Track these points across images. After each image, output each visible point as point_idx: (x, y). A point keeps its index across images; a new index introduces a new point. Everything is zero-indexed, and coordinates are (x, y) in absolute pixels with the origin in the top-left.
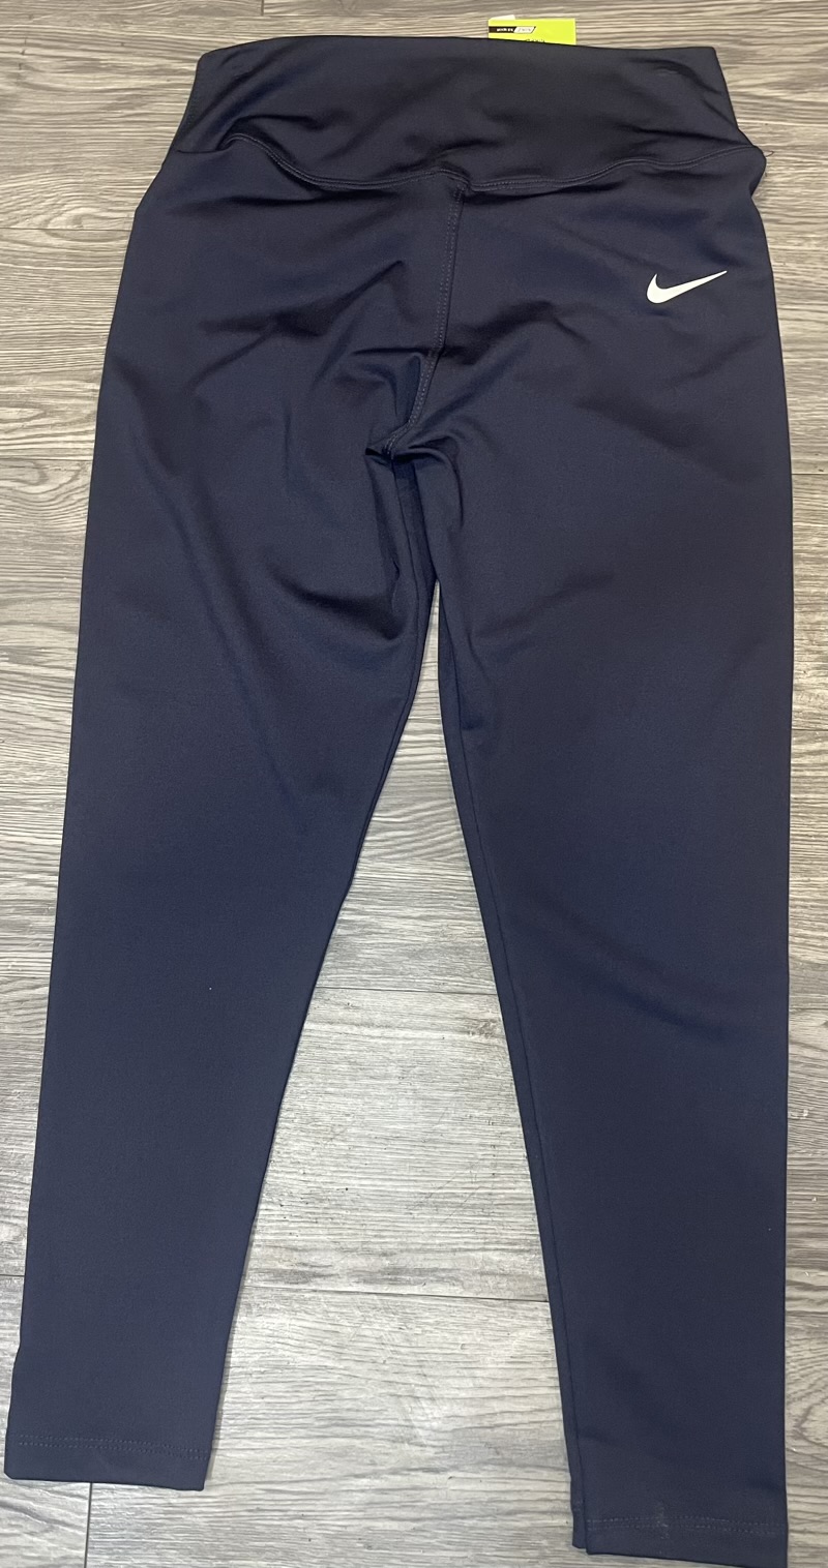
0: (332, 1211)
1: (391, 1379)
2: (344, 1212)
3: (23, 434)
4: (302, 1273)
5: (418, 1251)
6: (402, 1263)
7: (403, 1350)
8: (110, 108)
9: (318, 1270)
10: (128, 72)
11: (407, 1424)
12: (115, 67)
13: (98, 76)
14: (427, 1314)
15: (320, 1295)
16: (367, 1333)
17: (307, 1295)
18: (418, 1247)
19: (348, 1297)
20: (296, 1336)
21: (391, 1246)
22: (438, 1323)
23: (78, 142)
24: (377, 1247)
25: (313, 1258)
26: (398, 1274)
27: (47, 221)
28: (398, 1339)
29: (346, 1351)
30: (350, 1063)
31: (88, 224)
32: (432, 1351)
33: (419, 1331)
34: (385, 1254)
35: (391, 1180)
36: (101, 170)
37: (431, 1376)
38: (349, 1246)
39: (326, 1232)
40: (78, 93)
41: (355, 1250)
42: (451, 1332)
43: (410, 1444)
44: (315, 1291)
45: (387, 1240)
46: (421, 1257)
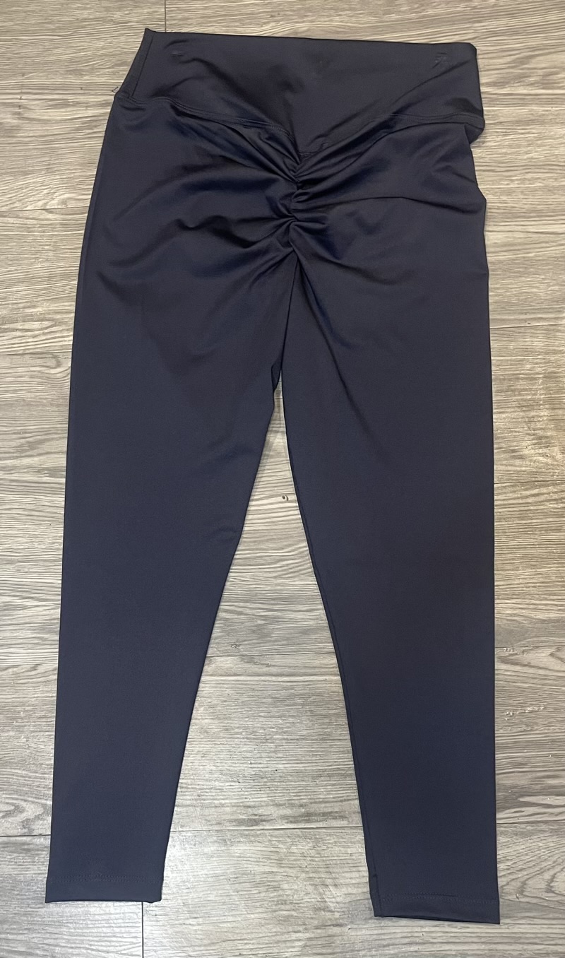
0: (269, 784)
1: (311, 875)
2: (276, 784)
3: (44, 338)
4: (255, 820)
5: (320, 802)
6: (312, 810)
7: (316, 859)
8: (78, 129)
9: (264, 818)
10: (87, 106)
11: (322, 900)
12: (78, 103)
13: (68, 109)
14: (328, 838)
15: (266, 832)
16: (296, 851)
17: (258, 832)
18: (321, 800)
19: (282, 832)
20: (254, 856)
21: (305, 801)
22: (335, 842)
23: (60, 152)
24: (297, 802)
25: (261, 811)
26: (310, 816)
27: (46, 204)
28: (313, 852)
29: (283, 862)
30: (272, 698)
31: (71, 204)
32: (333, 858)
33: (325, 847)
34: (301, 806)
35: (302, 763)
36: (75, 169)
37: (334, 873)
38: (281, 803)
39: (266, 795)
40: (57, 122)
41: (285, 804)
42: (344, 847)
43: (324, 911)
44: (263, 829)
45: (302, 797)
46: (323, 805)
